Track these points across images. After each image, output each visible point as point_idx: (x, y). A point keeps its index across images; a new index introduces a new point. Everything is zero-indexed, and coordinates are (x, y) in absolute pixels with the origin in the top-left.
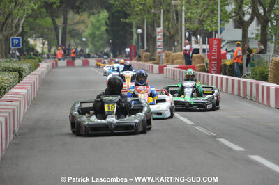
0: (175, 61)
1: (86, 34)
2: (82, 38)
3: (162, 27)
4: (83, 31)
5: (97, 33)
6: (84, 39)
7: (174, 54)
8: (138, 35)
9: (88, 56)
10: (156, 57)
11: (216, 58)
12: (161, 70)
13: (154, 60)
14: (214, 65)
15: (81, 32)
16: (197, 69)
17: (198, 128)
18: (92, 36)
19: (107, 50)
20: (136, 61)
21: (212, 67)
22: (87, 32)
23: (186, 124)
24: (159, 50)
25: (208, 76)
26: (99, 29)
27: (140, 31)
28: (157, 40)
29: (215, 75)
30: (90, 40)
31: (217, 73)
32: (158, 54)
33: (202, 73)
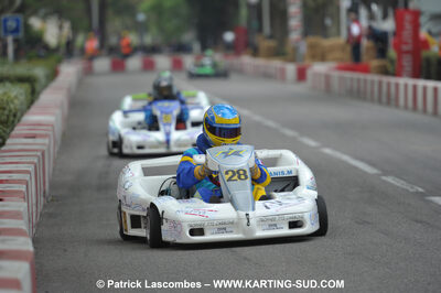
6: (141, 17)
8: (249, 6)
9: (153, 50)
10: (289, 49)
12: (302, 75)
13: (286, 54)
17: (390, 179)
18: (157, 10)
19: (189, 37)
23: (365, 173)
25: (397, 85)
28: (291, 15)
29: (411, 82)
30: (154, 18)
33: (385, 79)
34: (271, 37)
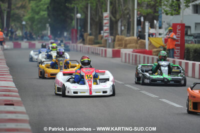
0: (128, 45)
1: (26, 18)
2: (22, 22)
3: (108, 12)
4: (24, 16)
5: (37, 17)
6: (24, 23)
7: (127, 38)
8: (77, 19)
10: (103, 41)
11: (179, 43)
13: (101, 43)
14: (177, 51)
15: (22, 16)
16: (154, 54)
18: (32, 20)
20: (82, 45)
21: (174, 53)
22: (27, 16)
24: (105, 34)
26: (38, 13)
27: (79, 15)
28: (104, 25)
30: (30, 23)
31: (180, 59)
32: (105, 38)
34: (90, 35)
